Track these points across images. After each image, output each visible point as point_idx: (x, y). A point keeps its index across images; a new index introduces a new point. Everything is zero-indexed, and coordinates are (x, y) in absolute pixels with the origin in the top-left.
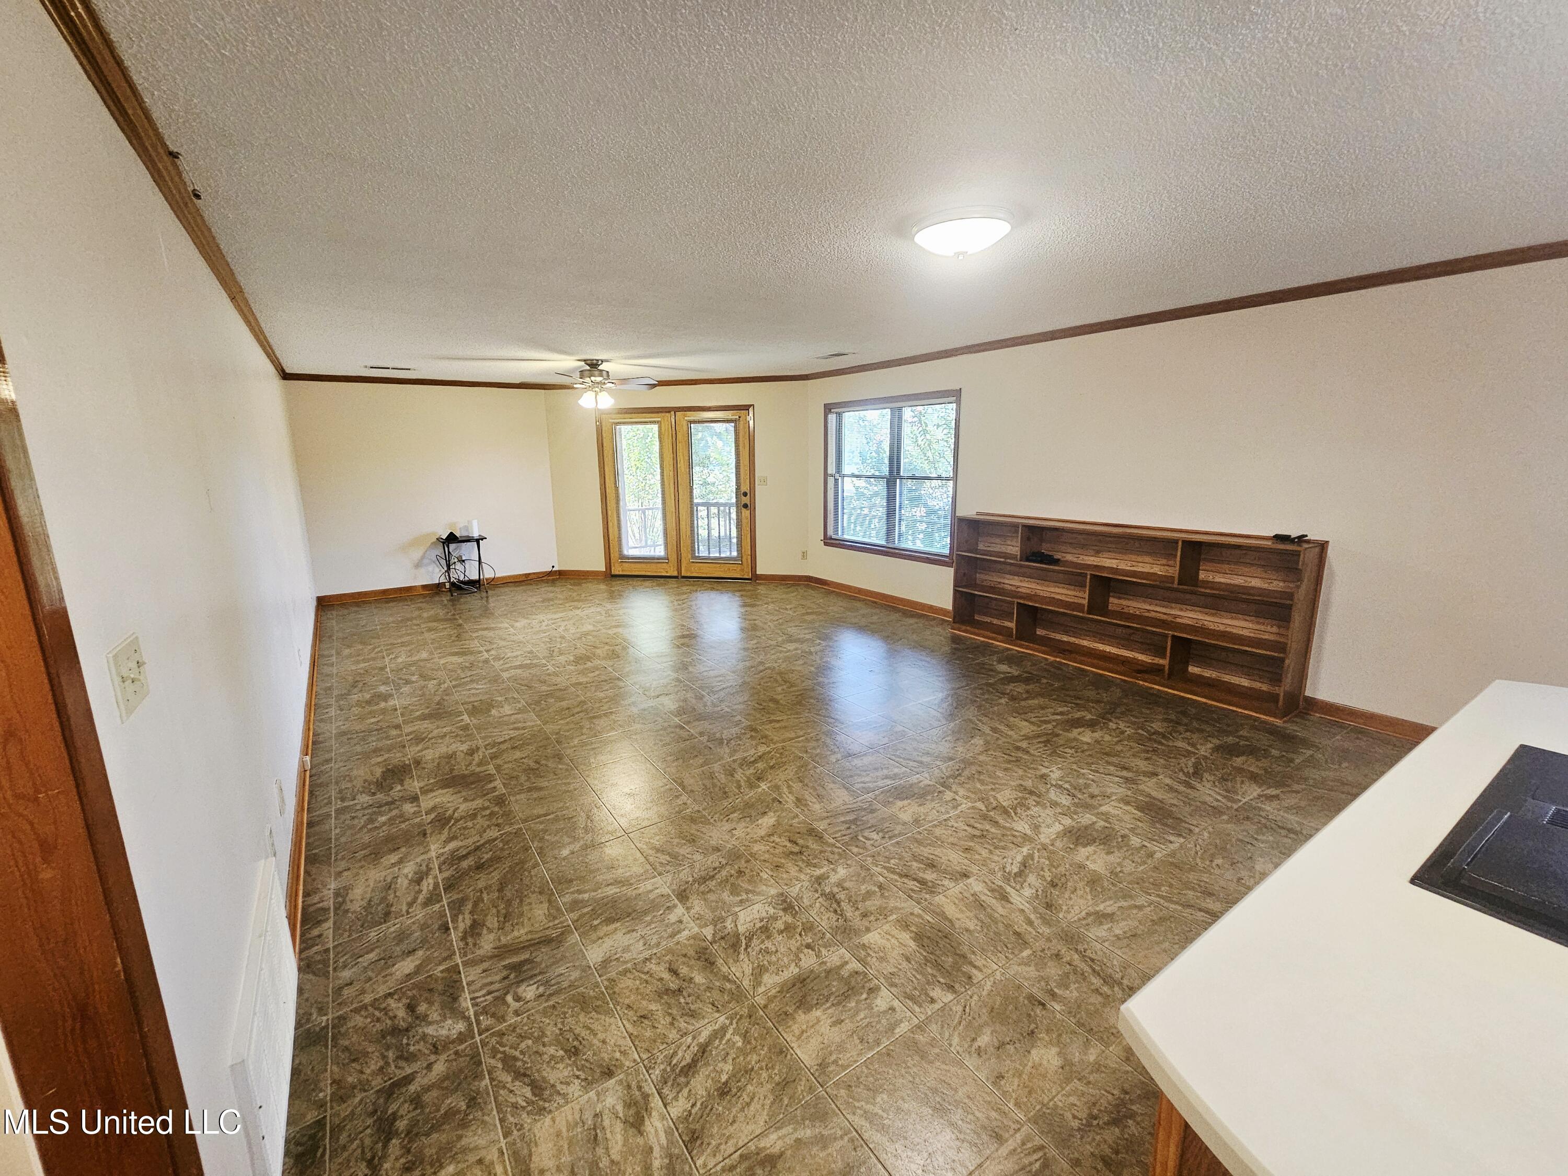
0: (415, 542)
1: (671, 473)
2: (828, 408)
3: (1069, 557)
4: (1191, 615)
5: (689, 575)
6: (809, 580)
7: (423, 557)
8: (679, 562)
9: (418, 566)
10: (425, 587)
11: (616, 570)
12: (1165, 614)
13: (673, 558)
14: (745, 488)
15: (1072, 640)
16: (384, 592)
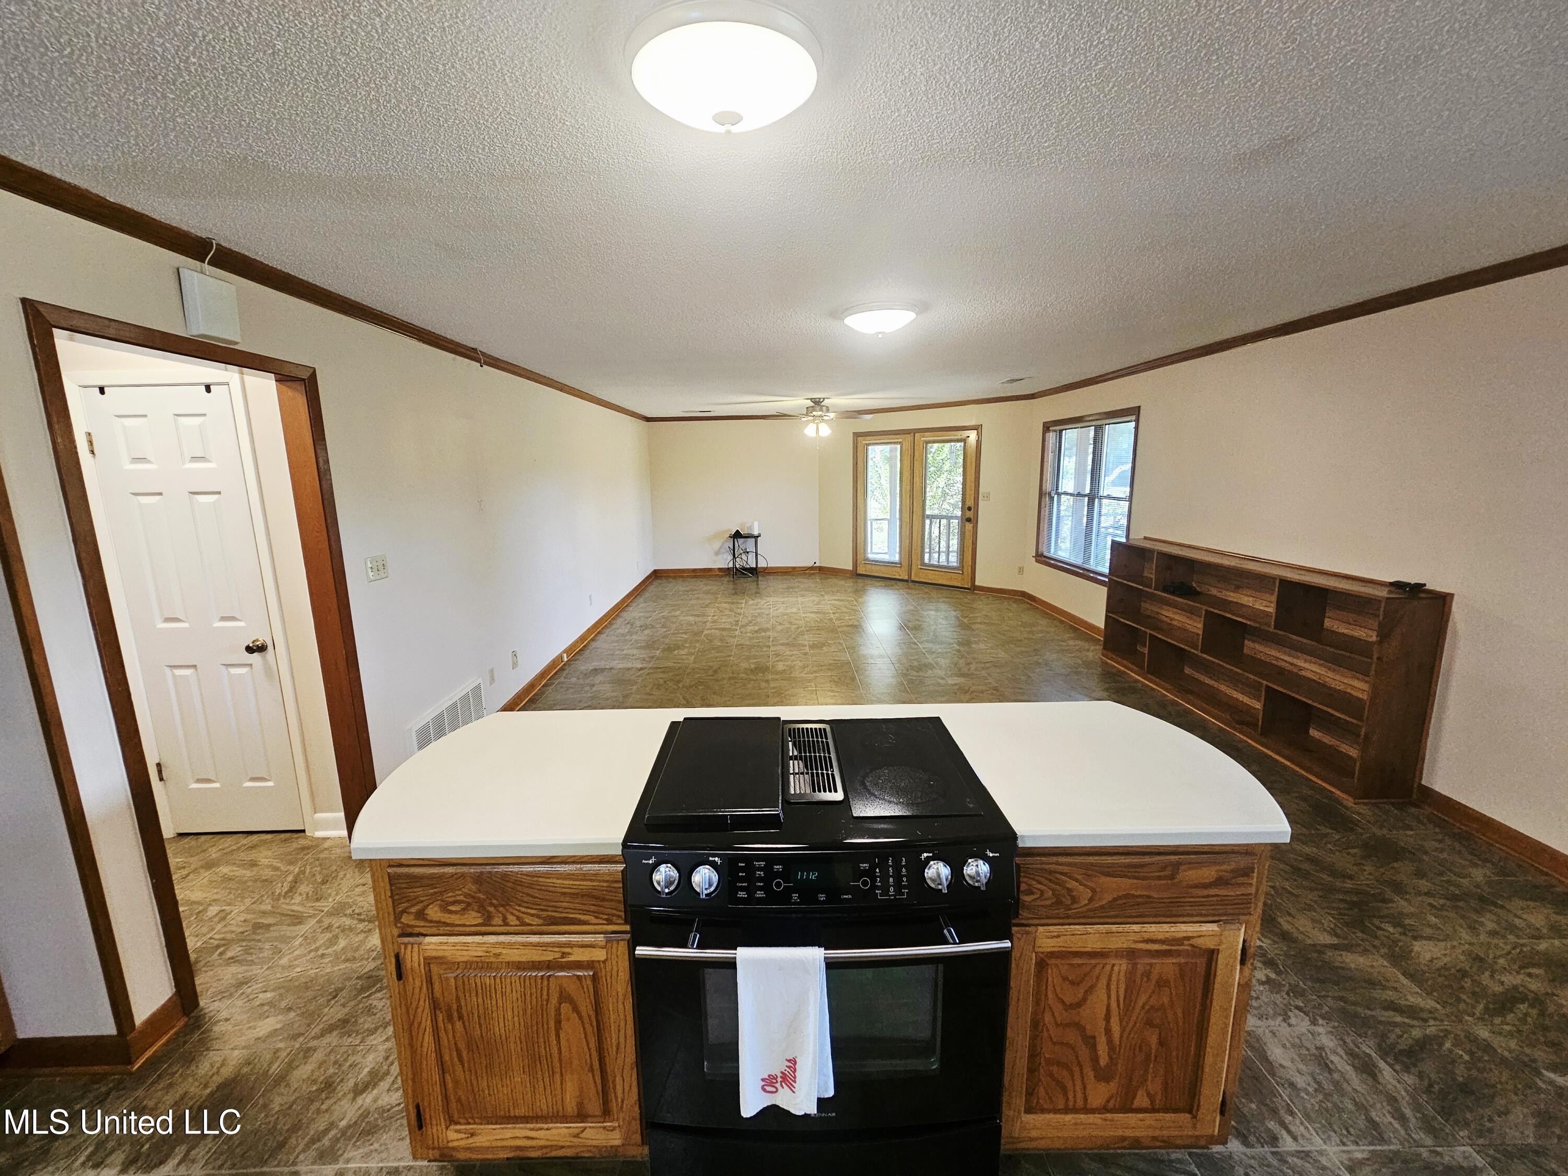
0: (716, 536)
1: (908, 488)
2: (1047, 427)
3: (1214, 592)
4: (1315, 668)
5: (917, 579)
6: (1024, 594)
7: (721, 548)
8: (910, 566)
9: (717, 553)
10: (720, 569)
11: (860, 571)
12: (1292, 664)
13: (905, 564)
14: (970, 502)
15: (1212, 682)
16: (694, 570)
